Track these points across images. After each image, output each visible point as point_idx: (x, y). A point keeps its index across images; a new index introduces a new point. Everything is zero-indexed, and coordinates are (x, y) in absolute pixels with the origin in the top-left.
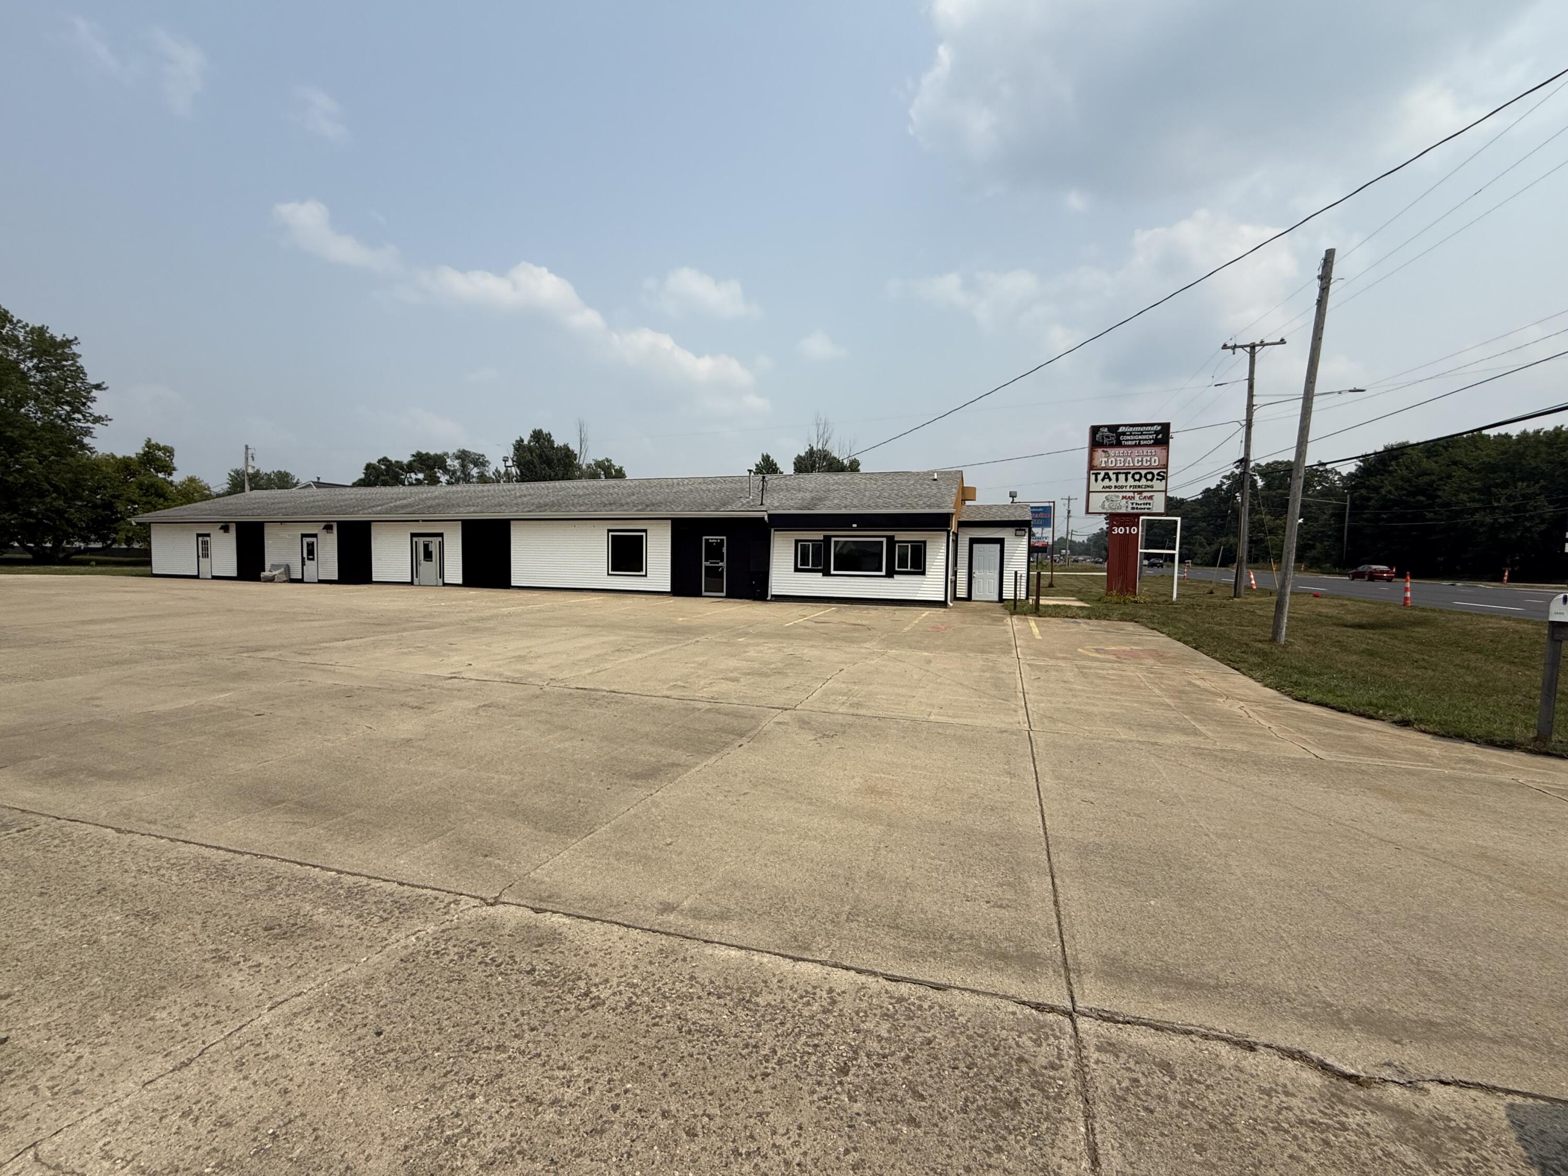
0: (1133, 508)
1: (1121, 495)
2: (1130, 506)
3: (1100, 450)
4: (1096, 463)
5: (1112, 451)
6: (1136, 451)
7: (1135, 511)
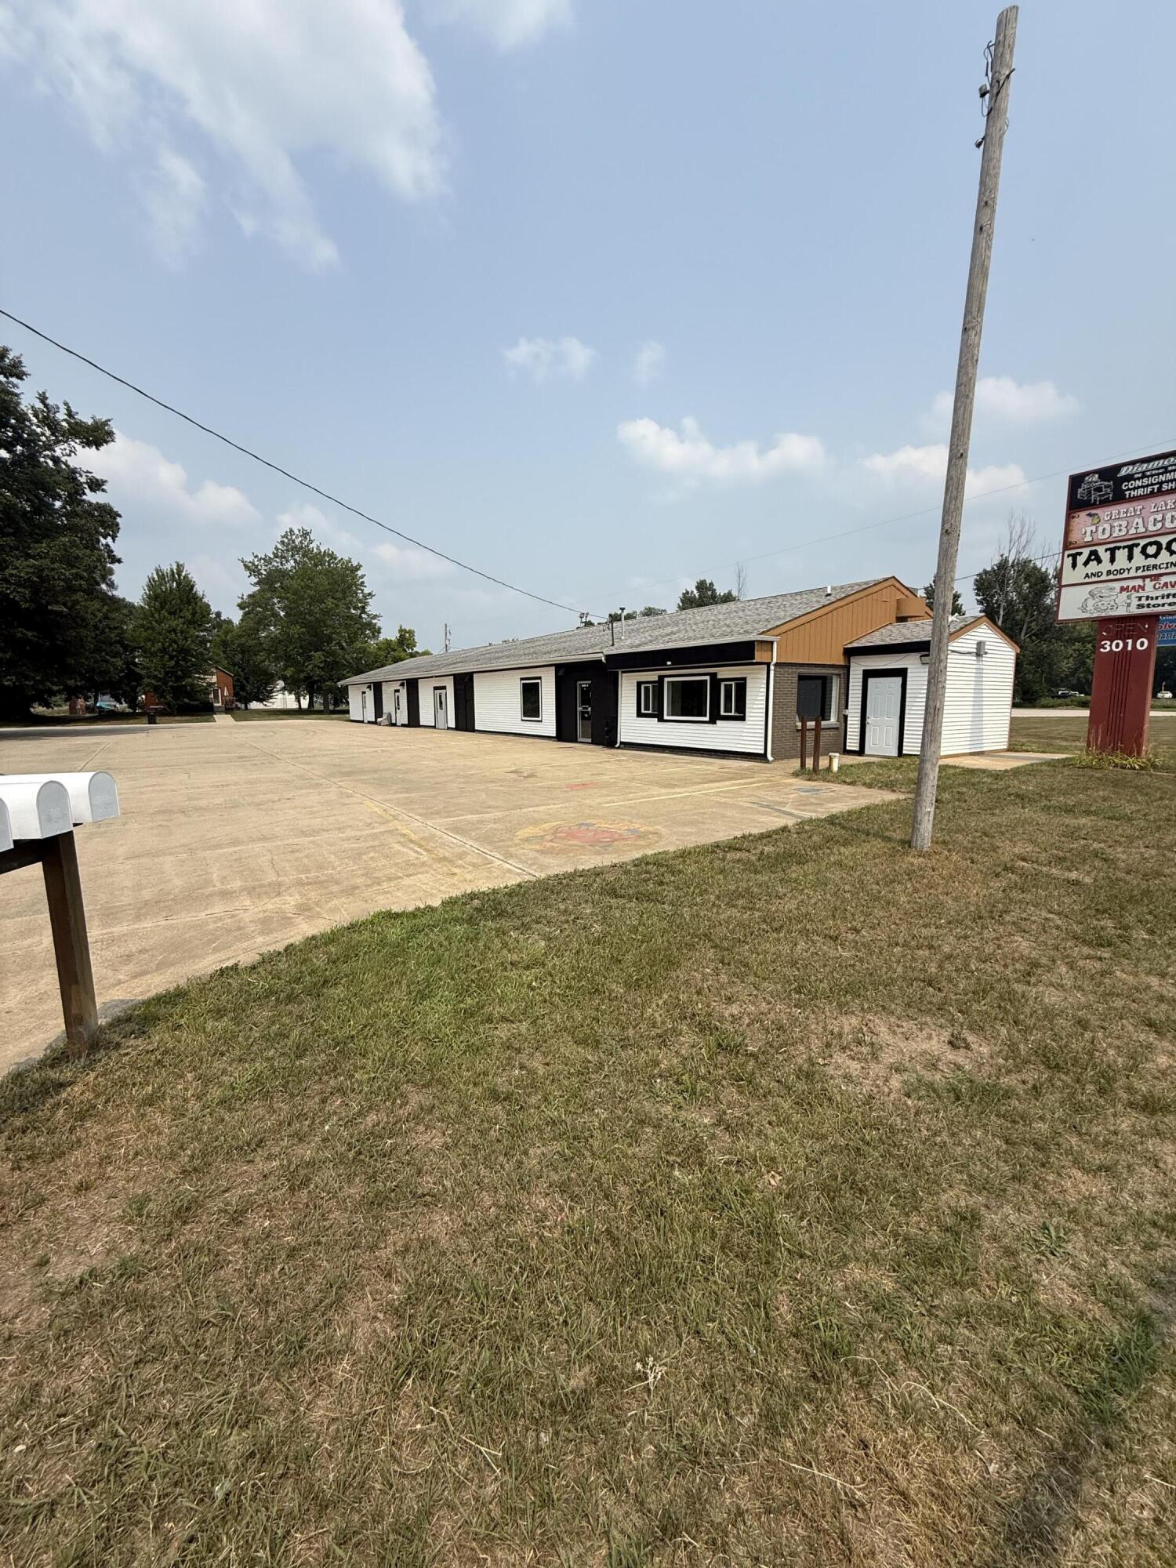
0: (1140, 606)
1: (1117, 585)
2: (1135, 602)
3: (1083, 515)
4: (1075, 537)
5: (1104, 513)
6: (1150, 504)
7: (1145, 610)
